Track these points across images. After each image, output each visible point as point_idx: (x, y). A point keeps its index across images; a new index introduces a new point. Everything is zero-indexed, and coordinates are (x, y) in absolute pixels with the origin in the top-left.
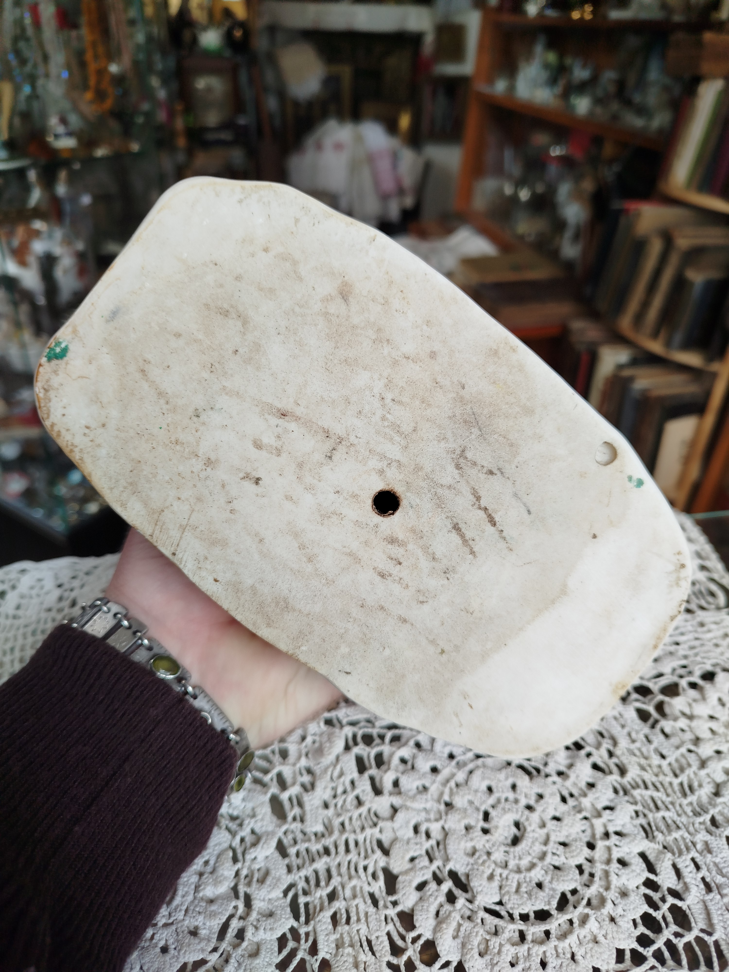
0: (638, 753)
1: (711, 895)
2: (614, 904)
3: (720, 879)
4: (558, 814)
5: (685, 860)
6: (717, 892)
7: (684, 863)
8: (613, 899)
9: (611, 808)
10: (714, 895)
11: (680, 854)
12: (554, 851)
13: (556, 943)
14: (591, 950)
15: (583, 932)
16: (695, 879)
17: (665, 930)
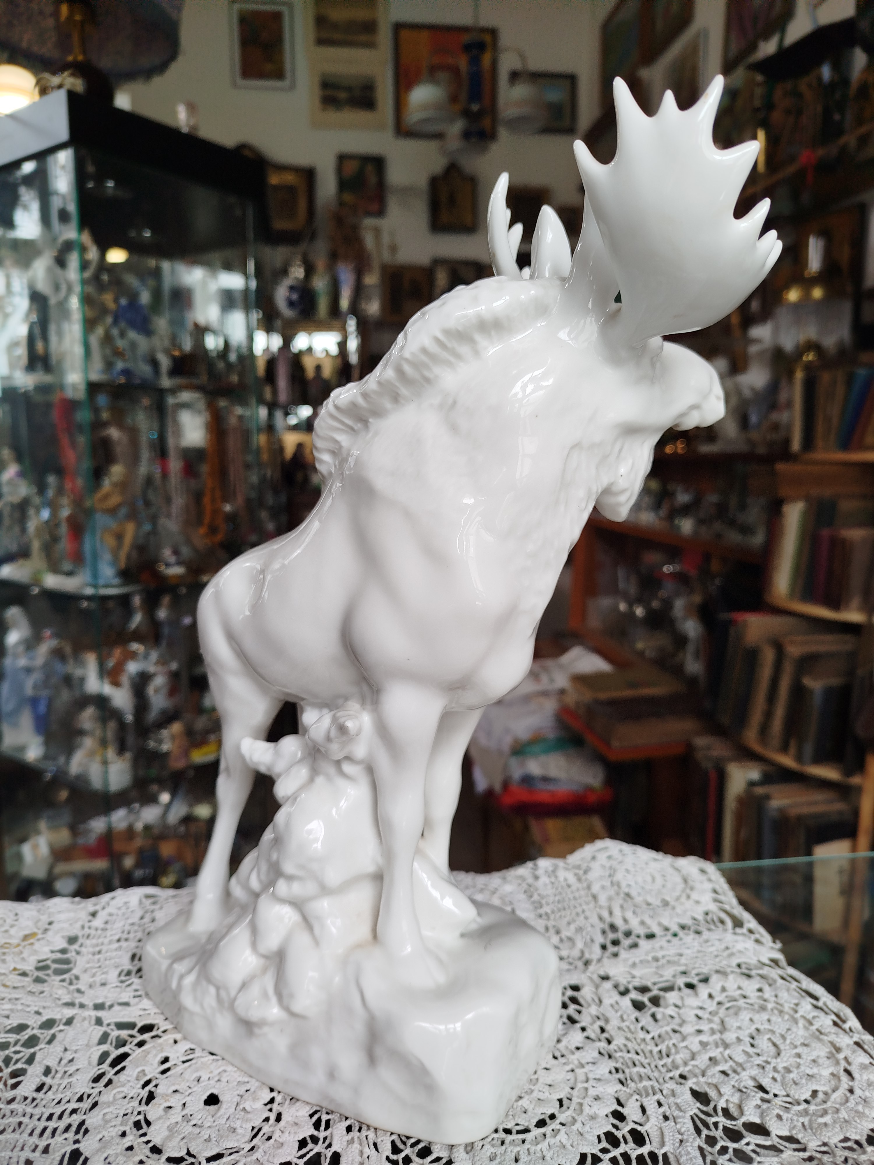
0: (626, 1030)
1: (667, 1123)
2: (584, 1125)
3: (676, 1113)
4: (548, 1067)
5: (651, 1100)
6: (673, 1121)
7: (650, 1103)
8: (583, 1121)
9: (594, 1063)
10: (670, 1123)
11: (647, 1095)
12: (541, 1089)
13: (529, 1146)
14: (558, 1152)
15: (552, 1141)
16: (656, 1113)
17: (622, 1144)
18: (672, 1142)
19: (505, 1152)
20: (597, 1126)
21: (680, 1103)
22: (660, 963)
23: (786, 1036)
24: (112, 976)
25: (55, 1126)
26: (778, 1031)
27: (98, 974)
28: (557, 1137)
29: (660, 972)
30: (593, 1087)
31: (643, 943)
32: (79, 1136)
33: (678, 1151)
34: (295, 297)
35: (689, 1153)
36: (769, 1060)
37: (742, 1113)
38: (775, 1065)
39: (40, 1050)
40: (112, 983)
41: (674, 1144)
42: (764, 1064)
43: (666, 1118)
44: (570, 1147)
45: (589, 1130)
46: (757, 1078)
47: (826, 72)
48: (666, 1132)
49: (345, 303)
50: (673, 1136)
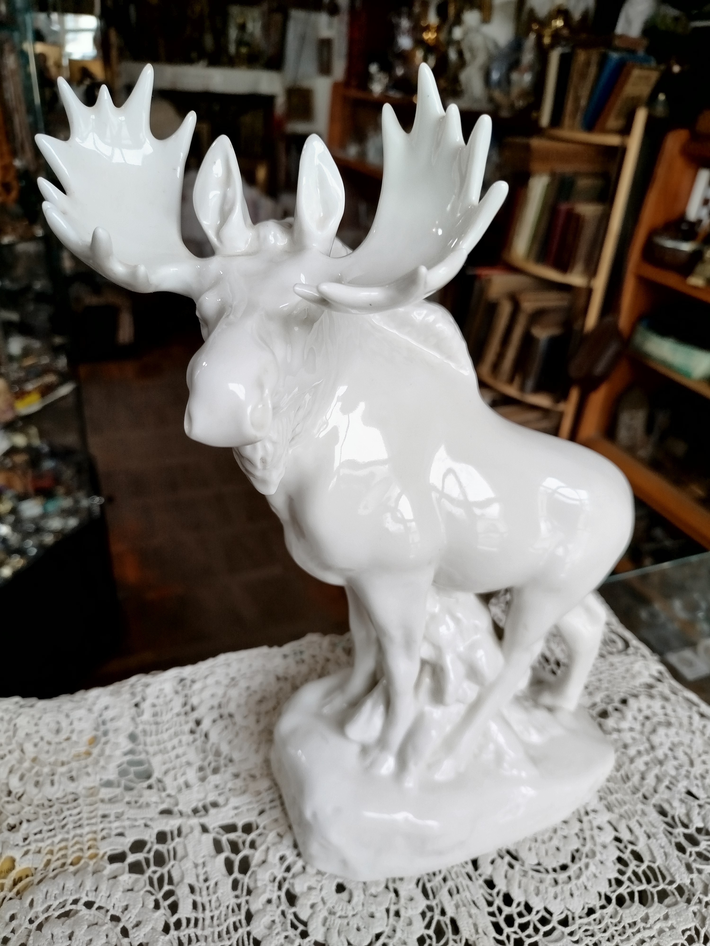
2: (601, 854)
3: (653, 830)
5: (633, 822)
6: (654, 837)
8: (600, 851)
11: (630, 819)
13: (575, 881)
14: (594, 880)
15: (588, 873)
16: (641, 832)
17: (630, 864)
18: (660, 856)
19: (562, 889)
20: (610, 853)
21: (652, 820)
23: (691, 746)
24: (192, 775)
26: (686, 742)
27: (178, 775)
28: (589, 869)
30: (594, 818)
36: (689, 769)
37: (691, 821)
38: (694, 773)
40: (195, 783)
41: (662, 858)
42: (688, 774)
43: (648, 836)
44: (600, 876)
46: (688, 787)
48: (653, 847)
50: (659, 850)
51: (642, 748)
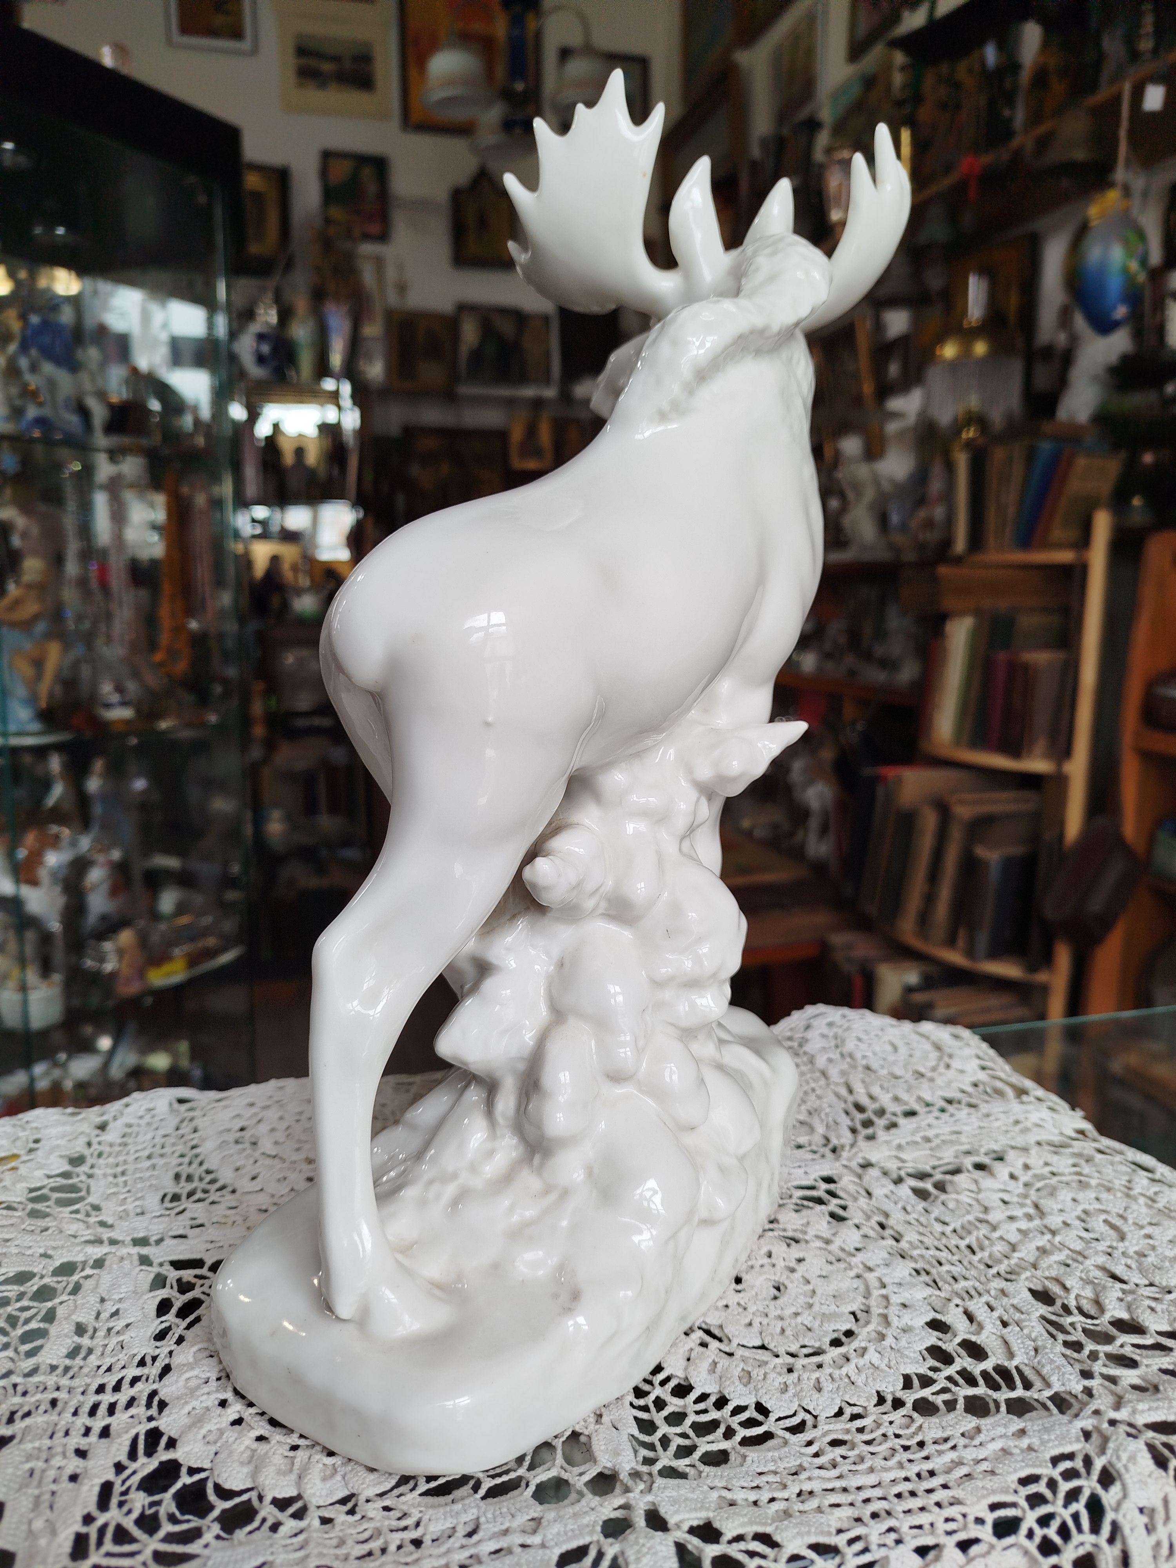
0: (916, 1223)
1: (1009, 1329)
2: (897, 1339)
3: (1017, 1316)
4: (823, 1274)
5: (978, 1302)
6: (1015, 1325)
7: (977, 1306)
8: (895, 1335)
9: (885, 1266)
10: (1013, 1328)
11: (970, 1298)
12: (823, 1302)
13: (831, 1370)
14: (872, 1374)
15: (861, 1362)
16: (990, 1318)
17: (957, 1359)
18: (1023, 1350)
19: (799, 1379)
20: (917, 1338)
21: (1019, 1303)
22: (933, 1144)
23: (1125, 1215)
24: (152, 1202)
25: (112, 1400)
26: (1114, 1210)
27: (129, 1200)
28: (865, 1357)
29: (938, 1155)
30: (895, 1293)
31: (902, 1121)
32: (154, 1411)
33: (1036, 1361)
34: (265, 349)
35: (1052, 1361)
36: (1115, 1244)
37: (1101, 1309)
38: (1124, 1250)
39: (61, 1303)
40: (152, 1212)
41: (1027, 1354)
42: (1109, 1250)
43: (1005, 1324)
44: (887, 1369)
45: (907, 1345)
46: (1107, 1266)
47: (991, 54)
48: (1011, 1339)
49: (336, 359)
50: (1023, 1343)
51: (1019, 1212)
